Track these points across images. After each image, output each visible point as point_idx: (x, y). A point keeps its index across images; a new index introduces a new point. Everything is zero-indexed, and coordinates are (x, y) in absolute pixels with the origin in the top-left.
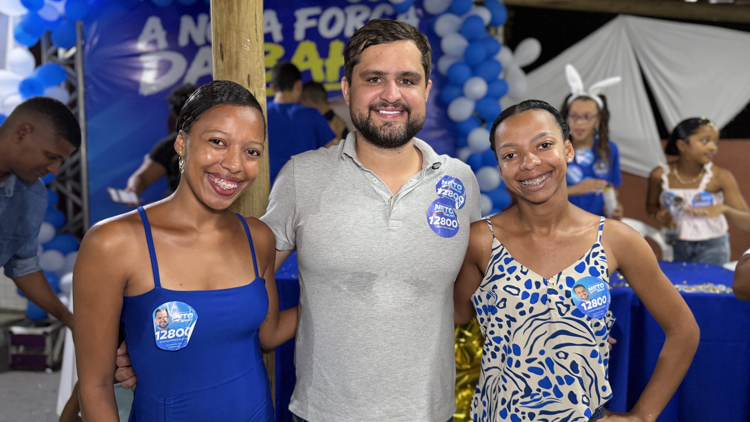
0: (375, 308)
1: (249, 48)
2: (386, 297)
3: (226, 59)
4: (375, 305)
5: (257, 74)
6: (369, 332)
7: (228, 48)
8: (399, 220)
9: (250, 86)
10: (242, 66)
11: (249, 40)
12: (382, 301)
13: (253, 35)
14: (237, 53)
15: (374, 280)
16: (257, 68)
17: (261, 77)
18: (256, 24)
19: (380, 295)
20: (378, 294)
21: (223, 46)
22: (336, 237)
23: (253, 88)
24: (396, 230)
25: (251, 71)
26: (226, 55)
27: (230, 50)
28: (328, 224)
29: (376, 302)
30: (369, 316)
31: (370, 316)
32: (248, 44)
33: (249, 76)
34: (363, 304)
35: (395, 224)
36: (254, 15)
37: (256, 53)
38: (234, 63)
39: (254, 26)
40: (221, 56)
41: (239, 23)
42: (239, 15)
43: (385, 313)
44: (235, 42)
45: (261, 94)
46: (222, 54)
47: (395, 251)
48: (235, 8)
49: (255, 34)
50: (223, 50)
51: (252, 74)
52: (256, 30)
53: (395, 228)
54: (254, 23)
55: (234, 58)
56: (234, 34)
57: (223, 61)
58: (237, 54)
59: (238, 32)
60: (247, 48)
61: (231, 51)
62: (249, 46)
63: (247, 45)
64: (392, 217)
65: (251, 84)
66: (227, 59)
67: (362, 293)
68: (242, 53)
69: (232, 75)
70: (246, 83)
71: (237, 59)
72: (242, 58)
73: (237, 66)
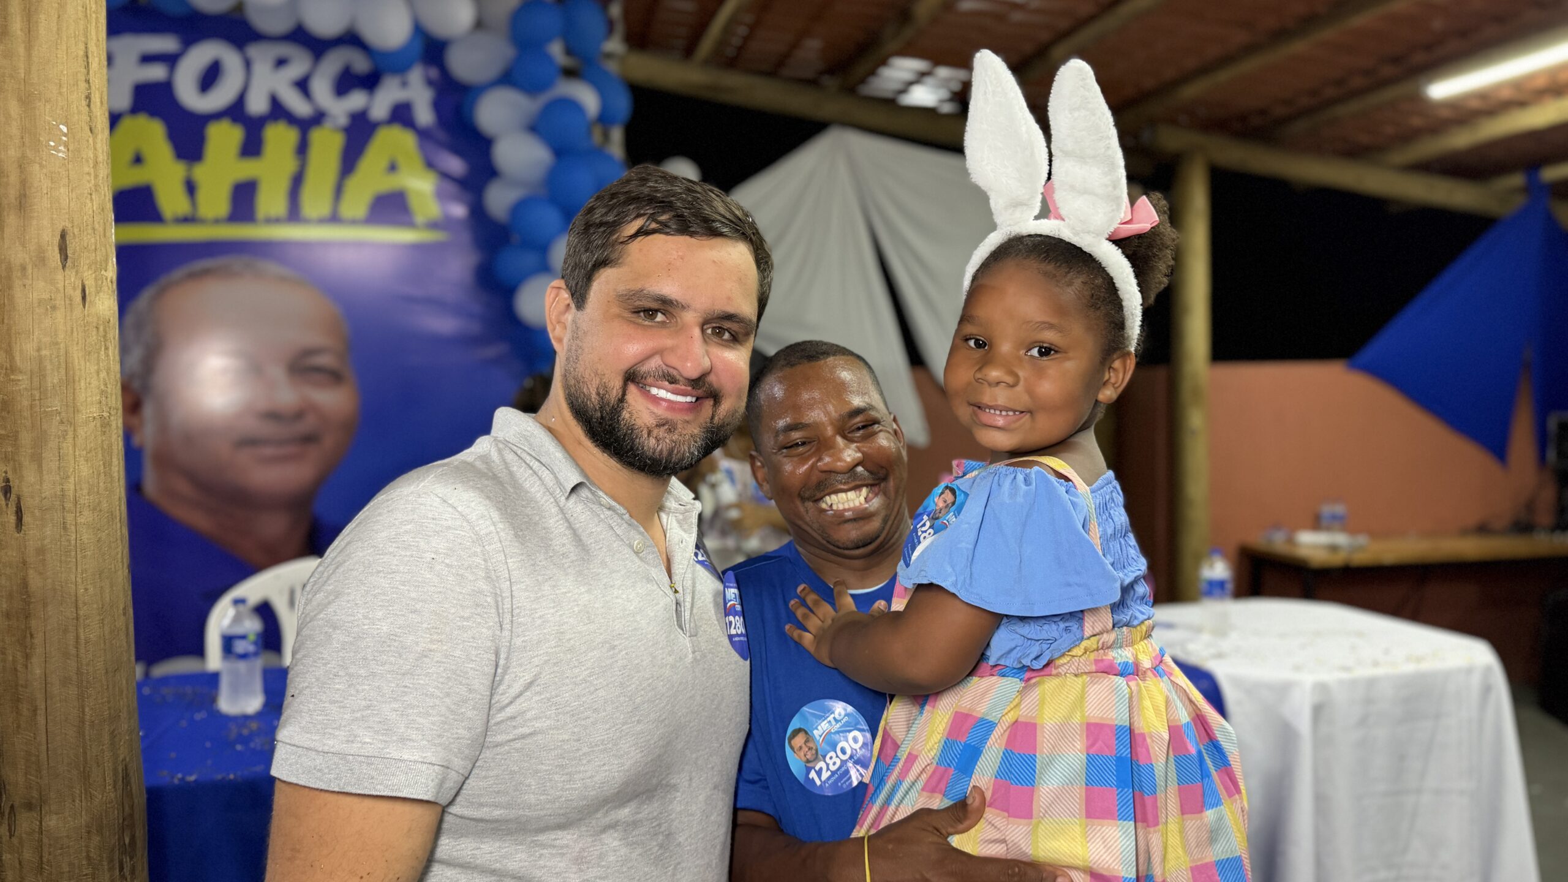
1: (64, 152)
5: (90, 231)
9: (69, 264)
10: (41, 204)
11: (64, 129)
13: (79, 113)
14: (22, 165)
16: (91, 211)
17: (103, 240)
18: (88, 81)
23: (77, 272)
25: (69, 218)
32: (61, 139)
33: (63, 236)
36: (81, 53)
37: (88, 168)
39: (84, 87)
41: (29, 72)
42: (29, 48)
44: (15, 130)
45: (106, 288)
48: (17, 27)
49: (84, 108)
51: (76, 231)
52: (88, 97)
54: (83, 79)
55: (13, 180)
56: (14, 107)
58: (21, 168)
59: (27, 101)
60: (59, 151)
62: (66, 145)
63: (59, 142)
65: (69, 260)
68: (41, 166)
70: (54, 255)
71: (24, 183)
72: (39, 178)
73: (23, 203)
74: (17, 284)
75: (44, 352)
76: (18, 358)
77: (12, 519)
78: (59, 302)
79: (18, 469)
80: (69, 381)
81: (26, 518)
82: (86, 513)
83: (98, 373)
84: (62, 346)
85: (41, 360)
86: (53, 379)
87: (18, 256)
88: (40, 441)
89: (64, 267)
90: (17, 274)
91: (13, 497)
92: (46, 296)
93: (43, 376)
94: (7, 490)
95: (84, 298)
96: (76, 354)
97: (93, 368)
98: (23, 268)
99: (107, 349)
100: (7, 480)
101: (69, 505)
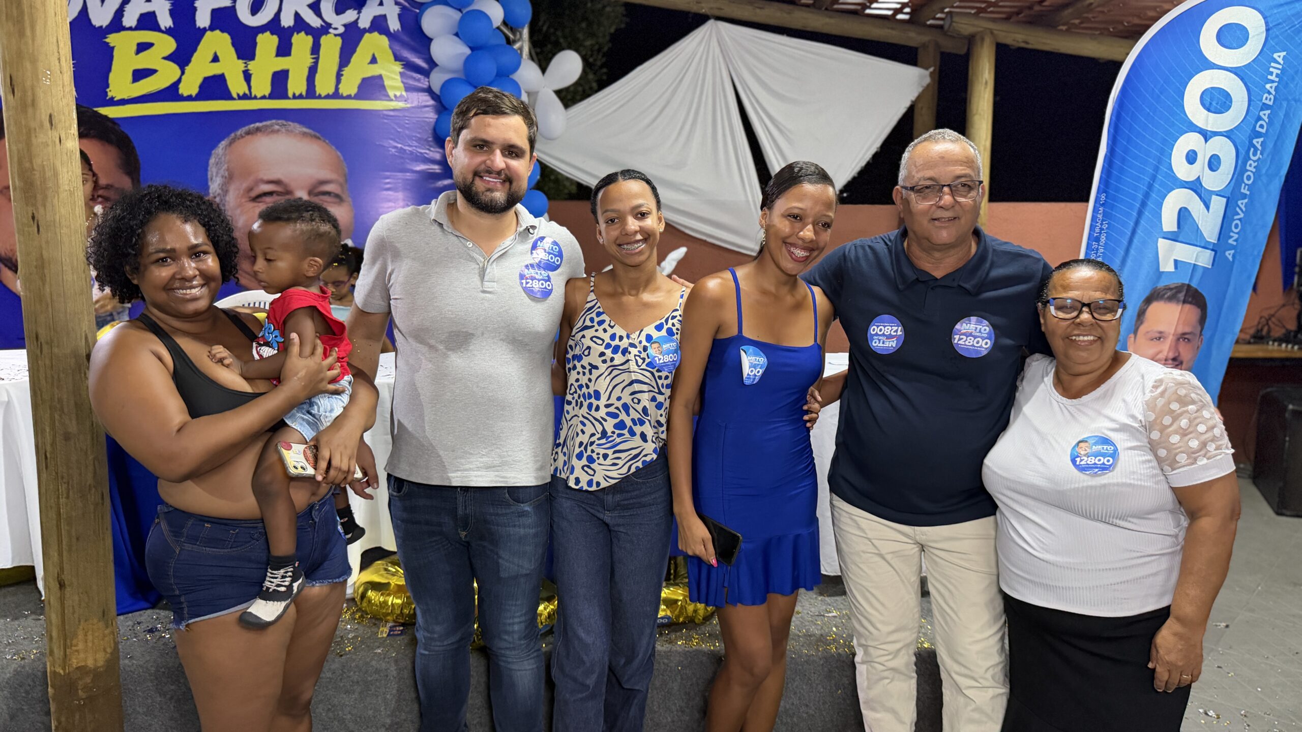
1: (49, 82)
3: (18, 94)
5: (63, 115)
7: (20, 80)
8: (493, 282)
10: (41, 104)
11: (49, 73)
13: (55, 65)
14: (33, 88)
15: (470, 339)
16: (62, 106)
18: (59, 52)
20: (475, 352)
21: (14, 78)
23: (57, 131)
25: (53, 109)
26: (18, 90)
27: (24, 84)
33: (50, 116)
34: (460, 361)
35: (490, 285)
36: (55, 41)
37: (60, 88)
38: (30, 99)
39: (56, 54)
40: (11, 89)
41: (33, 50)
42: (33, 40)
44: (29, 74)
46: (12, 87)
48: (28, 32)
49: (57, 64)
50: (14, 82)
51: (56, 113)
52: (59, 59)
53: (490, 290)
54: (56, 51)
55: (30, 93)
56: (28, 65)
57: (14, 95)
59: (34, 61)
60: (47, 82)
61: (25, 86)
62: (50, 79)
63: (47, 78)
64: (486, 279)
65: (53, 126)
66: (20, 95)
68: (40, 88)
69: (28, 115)
70: (47, 124)
71: (34, 95)
72: (40, 94)
73: (34, 103)
74: (33, 135)
75: (45, 163)
76: (34, 164)
77: (36, 229)
78: (50, 143)
79: (37, 209)
80: (56, 175)
81: (41, 229)
82: (64, 228)
83: (68, 172)
84: (52, 161)
85: (43, 166)
86: (49, 174)
87: (33, 124)
88: (45, 198)
89: (51, 129)
90: (33, 132)
91: (36, 221)
92: (44, 141)
93: (44, 173)
94: (33, 218)
95: (60, 141)
96: (58, 164)
97: (65, 170)
98: (35, 129)
99: (71, 162)
100: (33, 214)
101: (57, 225)
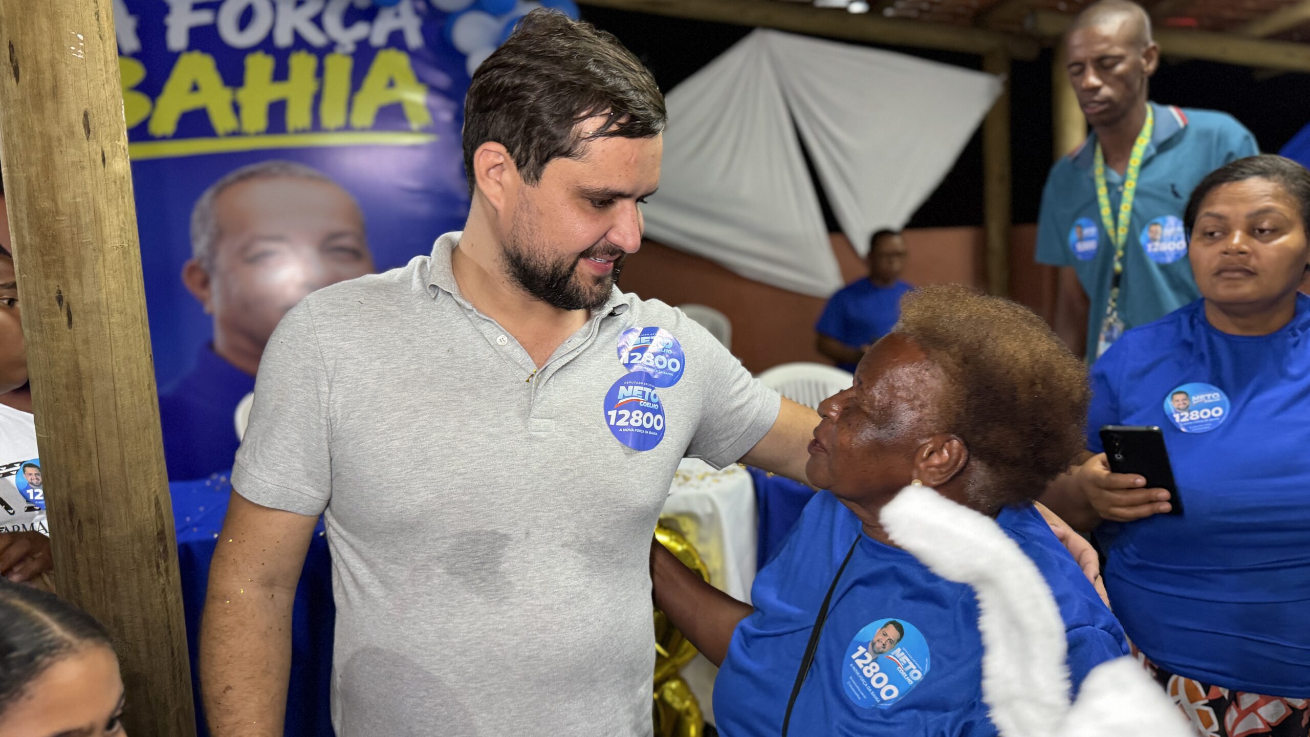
0: (505, 608)
1: (82, 54)
2: (527, 583)
3: (26, 77)
4: (505, 600)
5: (105, 112)
6: (490, 660)
7: (29, 51)
8: (550, 418)
9: (91, 135)
10: (69, 94)
11: (81, 37)
12: (519, 592)
13: (91, 24)
15: (502, 547)
16: (104, 97)
17: (115, 118)
18: (95, 2)
19: (516, 578)
20: (510, 577)
21: (17, 47)
22: (418, 461)
23: (97, 142)
24: (546, 439)
25: (90, 104)
26: (25, 69)
27: (36, 58)
28: (400, 436)
29: (507, 595)
30: (491, 627)
31: (495, 626)
32: (79, 45)
33: (86, 115)
34: (480, 600)
35: (542, 425)
37: (101, 66)
38: (48, 86)
39: (93, 5)
40: (12, 69)
43: (526, 618)
44: (46, 39)
45: (119, 154)
46: (14, 64)
47: (543, 481)
49: (95, 23)
50: (17, 55)
51: (95, 112)
52: (97, 14)
53: (543, 435)
55: (48, 75)
56: (44, 23)
58: (53, 66)
59: (53, 17)
60: (78, 54)
61: (39, 59)
62: (83, 49)
63: (78, 47)
64: (535, 412)
65: (91, 133)
66: (28, 77)
67: (477, 577)
68: (67, 65)
69: (43, 112)
70: (80, 130)
71: (55, 77)
72: (67, 75)
73: (56, 92)
74: (56, 151)
75: (78, 200)
76: (60, 204)
77: (65, 319)
78: (86, 164)
79: (66, 283)
80: (98, 219)
81: (75, 319)
82: (116, 315)
83: (118, 214)
84: (90, 195)
85: (76, 205)
86: (86, 218)
87: (56, 131)
88: (80, 264)
89: (88, 138)
90: (55, 143)
91: (64, 304)
92: (77, 160)
93: (78, 217)
94: (60, 299)
95: (104, 160)
96: (101, 201)
98: (60, 140)
99: (123, 198)
100: (60, 292)
101: (103, 309)
